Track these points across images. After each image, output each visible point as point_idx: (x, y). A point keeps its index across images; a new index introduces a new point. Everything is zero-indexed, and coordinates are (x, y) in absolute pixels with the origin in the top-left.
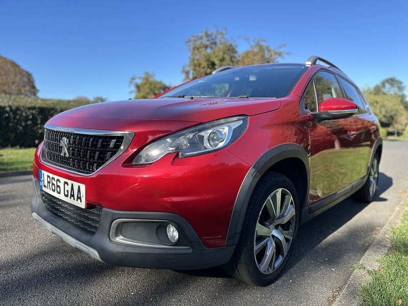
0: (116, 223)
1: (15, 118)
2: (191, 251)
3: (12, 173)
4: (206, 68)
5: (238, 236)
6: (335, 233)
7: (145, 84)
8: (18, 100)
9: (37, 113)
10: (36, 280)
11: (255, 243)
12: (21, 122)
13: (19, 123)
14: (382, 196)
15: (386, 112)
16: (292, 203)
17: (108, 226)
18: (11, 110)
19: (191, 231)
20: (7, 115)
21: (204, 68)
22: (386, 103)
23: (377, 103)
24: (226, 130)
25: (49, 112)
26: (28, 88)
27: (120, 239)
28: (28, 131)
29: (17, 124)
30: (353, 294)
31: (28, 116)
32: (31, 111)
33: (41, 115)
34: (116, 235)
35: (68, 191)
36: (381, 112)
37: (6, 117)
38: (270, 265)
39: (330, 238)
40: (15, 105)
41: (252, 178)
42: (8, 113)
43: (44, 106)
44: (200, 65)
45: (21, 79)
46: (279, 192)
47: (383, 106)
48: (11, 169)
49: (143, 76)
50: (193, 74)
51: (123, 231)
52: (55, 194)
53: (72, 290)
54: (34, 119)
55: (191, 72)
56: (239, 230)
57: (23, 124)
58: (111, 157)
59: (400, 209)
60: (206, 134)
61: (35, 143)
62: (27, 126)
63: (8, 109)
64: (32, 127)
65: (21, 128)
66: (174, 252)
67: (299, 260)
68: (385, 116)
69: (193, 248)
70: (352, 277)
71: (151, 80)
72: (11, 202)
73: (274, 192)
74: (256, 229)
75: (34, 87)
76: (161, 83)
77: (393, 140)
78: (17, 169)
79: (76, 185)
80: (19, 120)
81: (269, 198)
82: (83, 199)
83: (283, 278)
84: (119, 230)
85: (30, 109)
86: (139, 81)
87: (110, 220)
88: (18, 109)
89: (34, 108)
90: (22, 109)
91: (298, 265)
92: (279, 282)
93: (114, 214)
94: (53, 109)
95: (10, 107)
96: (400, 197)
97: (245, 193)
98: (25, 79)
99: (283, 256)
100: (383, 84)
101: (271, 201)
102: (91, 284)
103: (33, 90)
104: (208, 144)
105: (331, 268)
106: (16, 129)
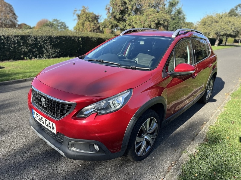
0: (71, 143)
1: (7, 43)
2: (105, 154)
3: (12, 82)
4: (121, 6)
5: (126, 147)
6: (182, 126)
7: (83, 14)
8: (8, 31)
9: (20, 39)
10: (37, 159)
11: (135, 146)
12: (12, 45)
13: (10, 45)
14: (214, 98)
15: (235, 28)
16: (156, 122)
17: (67, 143)
18: (5, 38)
19: (104, 147)
20: (3, 41)
21: (119, 6)
22: (236, 22)
23: (230, 22)
24: (121, 98)
25: (27, 38)
26: (11, 15)
27: (73, 149)
28: (17, 50)
29: (9, 46)
30: (178, 168)
31: (15, 41)
32: (16, 38)
33: (23, 40)
34: (72, 147)
35: (47, 124)
36: (231, 29)
37: (2, 42)
38: (144, 152)
39: (178, 129)
40: (6, 34)
41: (133, 121)
42: (3, 40)
43: (23, 34)
44: (116, 5)
45: (5, 9)
46: (148, 120)
47: (233, 25)
48: (12, 79)
49: (82, 9)
50: (112, 10)
51: (74, 146)
52: (41, 123)
53: (54, 164)
54: (19, 43)
55: (111, 8)
56: (127, 144)
57: (13, 46)
58: (66, 113)
59: (219, 110)
60: (111, 102)
61: (21, 57)
62: (15, 47)
63: (2, 37)
64: (18, 48)
65: (12, 48)
66: (97, 155)
67: (160, 144)
68: (233, 31)
69: (106, 154)
70: (180, 158)
71: (87, 11)
72: (17, 107)
73: (146, 121)
74: (136, 140)
75: (14, 14)
76: (92, 13)
77: (237, 46)
78: (15, 79)
79: (51, 123)
80: (10, 44)
81: (143, 125)
82: (55, 130)
83: (150, 156)
84: (73, 145)
85: (15, 36)
86: (79, 13)
87: (68, 141)
88: (8, 37)
89: (18, 36)
90: (11, 37)
91: (158, 147)
92: (148, 158)
93: (70, 139)
94: (29, 36)
95: (3, 36)
96: (224, 98)
97: (130, 129)
98: (8, 9)
99: (150, 146)
100: (237, 8)
101: (144, 126)
102: (62, 160)
103: (14, 16)
104: (113, 106)
105: (174, 149)
106: (9, 49)
